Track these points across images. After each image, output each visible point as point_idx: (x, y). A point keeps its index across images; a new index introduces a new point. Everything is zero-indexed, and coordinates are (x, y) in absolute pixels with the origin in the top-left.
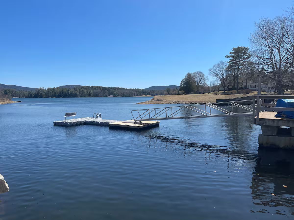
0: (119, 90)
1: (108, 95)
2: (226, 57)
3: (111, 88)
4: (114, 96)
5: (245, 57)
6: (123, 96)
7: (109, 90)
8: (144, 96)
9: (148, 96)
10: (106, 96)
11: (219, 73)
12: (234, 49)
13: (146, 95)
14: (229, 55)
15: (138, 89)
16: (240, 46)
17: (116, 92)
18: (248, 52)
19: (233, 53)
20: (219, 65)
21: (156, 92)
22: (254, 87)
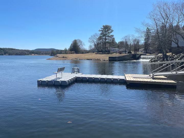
0: (13, 50)
1: (3, 54)
2: (99, 31)
3: (6, 49)
4: (9, 55)
5: (110, 32)
6: (17, 54)
7: (5, 50)
8: (33, 55)
9: (36, 55)
10: (3, 55)
11: (95, 41)
12: (103, 26)
13: (35, 54)
14: (101, 30)
15: (28, 50)
16: (107, 25)
17: (10, 51)
18: (111, 29)
19: (103, 29)
20: (94, 36)
21: (42, 53)
22: (113, 50)
